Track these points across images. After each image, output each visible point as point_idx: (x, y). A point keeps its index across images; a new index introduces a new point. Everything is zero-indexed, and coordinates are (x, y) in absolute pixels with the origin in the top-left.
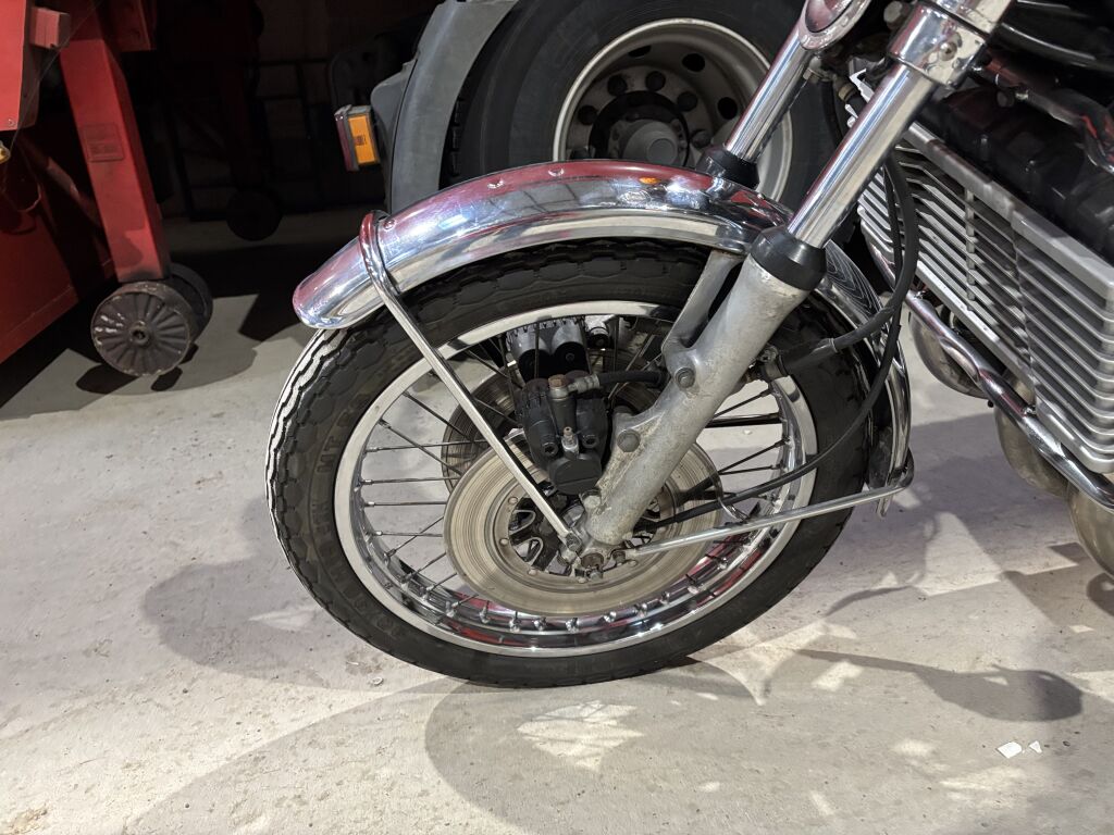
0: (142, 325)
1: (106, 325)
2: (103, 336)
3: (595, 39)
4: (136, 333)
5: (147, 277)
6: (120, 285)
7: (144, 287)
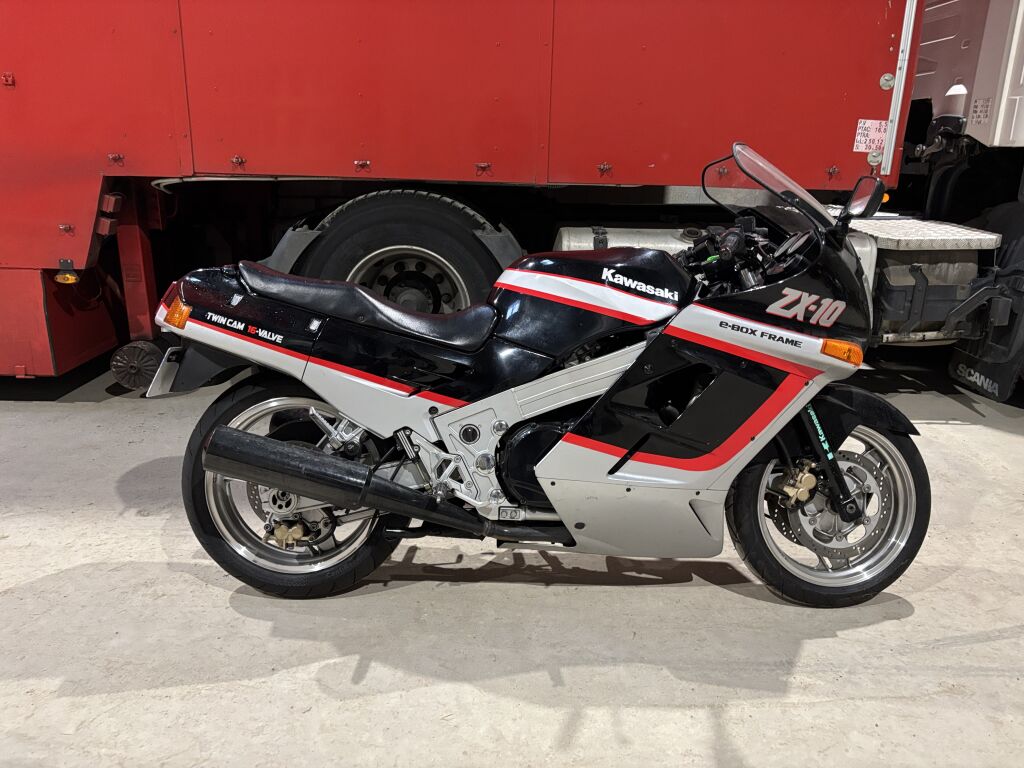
0: (135, 364)
1: (117, 361)
2: (116, 367)
3: (362, 252)
4: (132, 367)
5: (145, 339)
6: (131, 341)
7: (140, 344)
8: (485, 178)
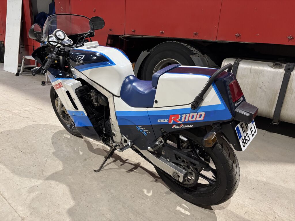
8: (196, 38)
